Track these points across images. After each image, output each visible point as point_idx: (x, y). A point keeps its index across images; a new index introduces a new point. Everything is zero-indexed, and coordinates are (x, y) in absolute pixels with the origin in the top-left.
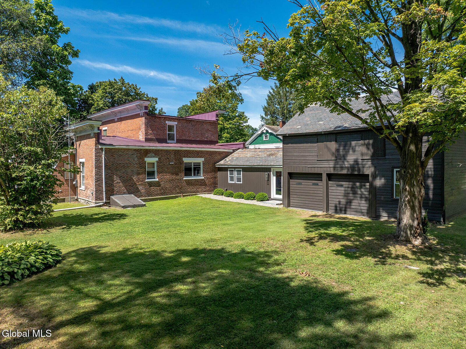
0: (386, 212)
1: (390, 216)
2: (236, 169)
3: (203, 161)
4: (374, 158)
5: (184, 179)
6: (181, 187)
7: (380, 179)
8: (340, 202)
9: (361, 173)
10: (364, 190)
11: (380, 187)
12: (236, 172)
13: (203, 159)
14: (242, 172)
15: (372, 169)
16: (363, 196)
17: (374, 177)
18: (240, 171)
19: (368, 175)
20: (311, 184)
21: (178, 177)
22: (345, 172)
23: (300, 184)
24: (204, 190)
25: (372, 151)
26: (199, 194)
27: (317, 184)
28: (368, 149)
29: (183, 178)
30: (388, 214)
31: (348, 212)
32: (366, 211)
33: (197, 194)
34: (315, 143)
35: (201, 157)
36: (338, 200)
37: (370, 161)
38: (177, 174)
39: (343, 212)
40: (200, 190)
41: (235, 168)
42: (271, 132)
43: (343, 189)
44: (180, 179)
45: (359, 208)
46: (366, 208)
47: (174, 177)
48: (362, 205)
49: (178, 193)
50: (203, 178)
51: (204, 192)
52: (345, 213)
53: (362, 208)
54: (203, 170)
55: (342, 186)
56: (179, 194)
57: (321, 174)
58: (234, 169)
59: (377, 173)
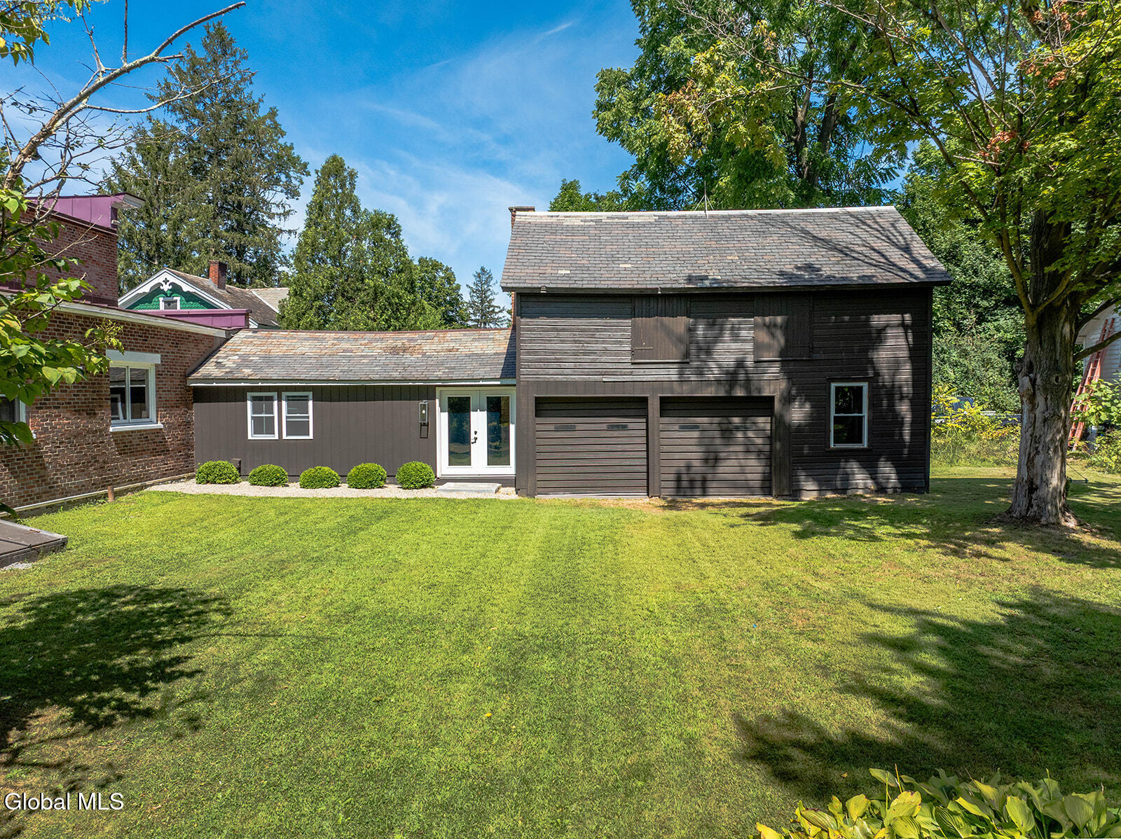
0: (814, 480)
1: (824, 488)
2: (284, 394)
3: (157, 366)
4: (787, 359)
5: (111, 429)
6: (105, 462)
7: (801, 406)
8: (689, 467)
9: (755, 394)
10: (754, 434)
11: (800, 425)
12: (284, 403)
13: (156, 358)
14: (311, 403)
15: (783, 385)
16: (752, 448)
17: (788, 400)
18: (306, 399)
19: (772, 398)
20: (604, 427)
21: (93, 425)
22: (709, 392)
23: (570, 428)
24: (163, 468)
25: (782, 341)
26: (151, 485)
27: (624, 427)
28: (773, 335)
29: (108, 425)
30: (820, 485)
31: (711, 491)
32: (758, 484)
33: (146, 486)
34: (626, 318)
35: (152, 349)
36: (682, 463)
37: (778, 365)
38: (91, 414)
39: (698, 491)
40: (152, 469)
41: (279, 390)
42: (192, 290)
43: (696, 434)
44: (101, 431)
45: (742, 477)
46: (759, 476)
47: (83, 422)
48: (748, 469)
49: (96, 486)
50: (160, 425)
51: (164, 475)
52: (704, 494)
53: (749, 476)
54: (159, 398)
55: (694, 427)
56: (96, 489)
57: (643, 401)
58: (275, 394)
59: (794, 392)
